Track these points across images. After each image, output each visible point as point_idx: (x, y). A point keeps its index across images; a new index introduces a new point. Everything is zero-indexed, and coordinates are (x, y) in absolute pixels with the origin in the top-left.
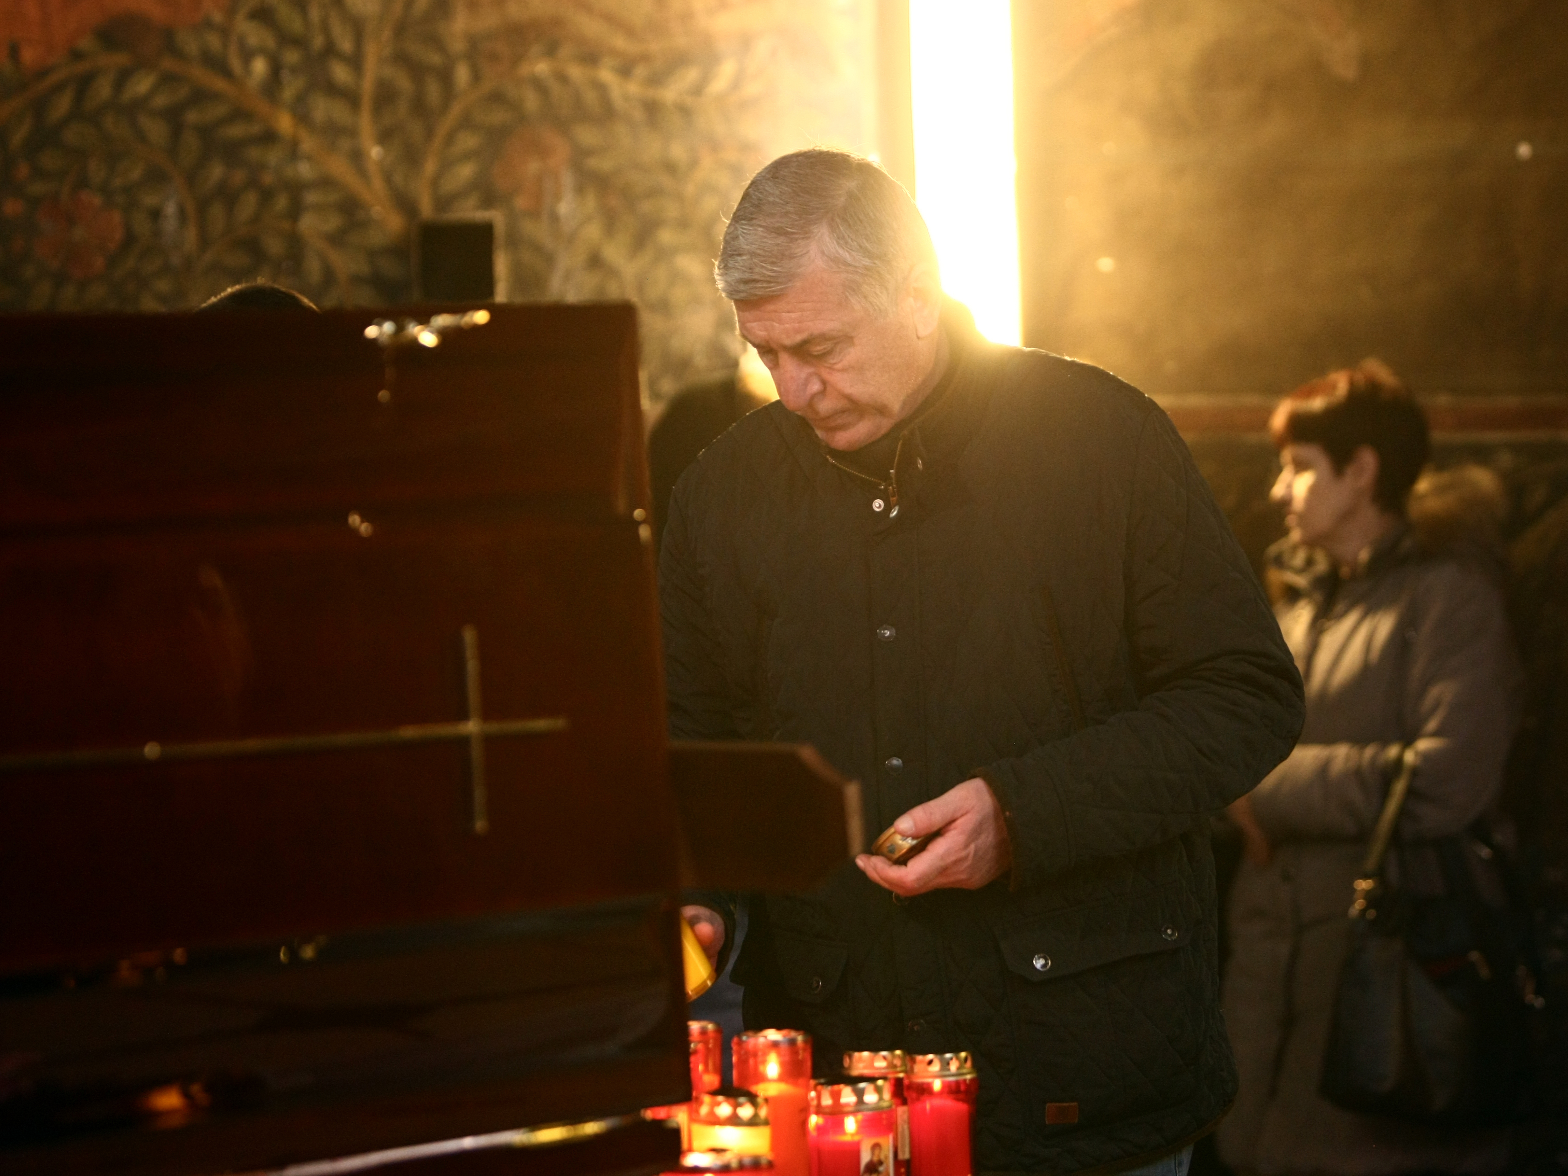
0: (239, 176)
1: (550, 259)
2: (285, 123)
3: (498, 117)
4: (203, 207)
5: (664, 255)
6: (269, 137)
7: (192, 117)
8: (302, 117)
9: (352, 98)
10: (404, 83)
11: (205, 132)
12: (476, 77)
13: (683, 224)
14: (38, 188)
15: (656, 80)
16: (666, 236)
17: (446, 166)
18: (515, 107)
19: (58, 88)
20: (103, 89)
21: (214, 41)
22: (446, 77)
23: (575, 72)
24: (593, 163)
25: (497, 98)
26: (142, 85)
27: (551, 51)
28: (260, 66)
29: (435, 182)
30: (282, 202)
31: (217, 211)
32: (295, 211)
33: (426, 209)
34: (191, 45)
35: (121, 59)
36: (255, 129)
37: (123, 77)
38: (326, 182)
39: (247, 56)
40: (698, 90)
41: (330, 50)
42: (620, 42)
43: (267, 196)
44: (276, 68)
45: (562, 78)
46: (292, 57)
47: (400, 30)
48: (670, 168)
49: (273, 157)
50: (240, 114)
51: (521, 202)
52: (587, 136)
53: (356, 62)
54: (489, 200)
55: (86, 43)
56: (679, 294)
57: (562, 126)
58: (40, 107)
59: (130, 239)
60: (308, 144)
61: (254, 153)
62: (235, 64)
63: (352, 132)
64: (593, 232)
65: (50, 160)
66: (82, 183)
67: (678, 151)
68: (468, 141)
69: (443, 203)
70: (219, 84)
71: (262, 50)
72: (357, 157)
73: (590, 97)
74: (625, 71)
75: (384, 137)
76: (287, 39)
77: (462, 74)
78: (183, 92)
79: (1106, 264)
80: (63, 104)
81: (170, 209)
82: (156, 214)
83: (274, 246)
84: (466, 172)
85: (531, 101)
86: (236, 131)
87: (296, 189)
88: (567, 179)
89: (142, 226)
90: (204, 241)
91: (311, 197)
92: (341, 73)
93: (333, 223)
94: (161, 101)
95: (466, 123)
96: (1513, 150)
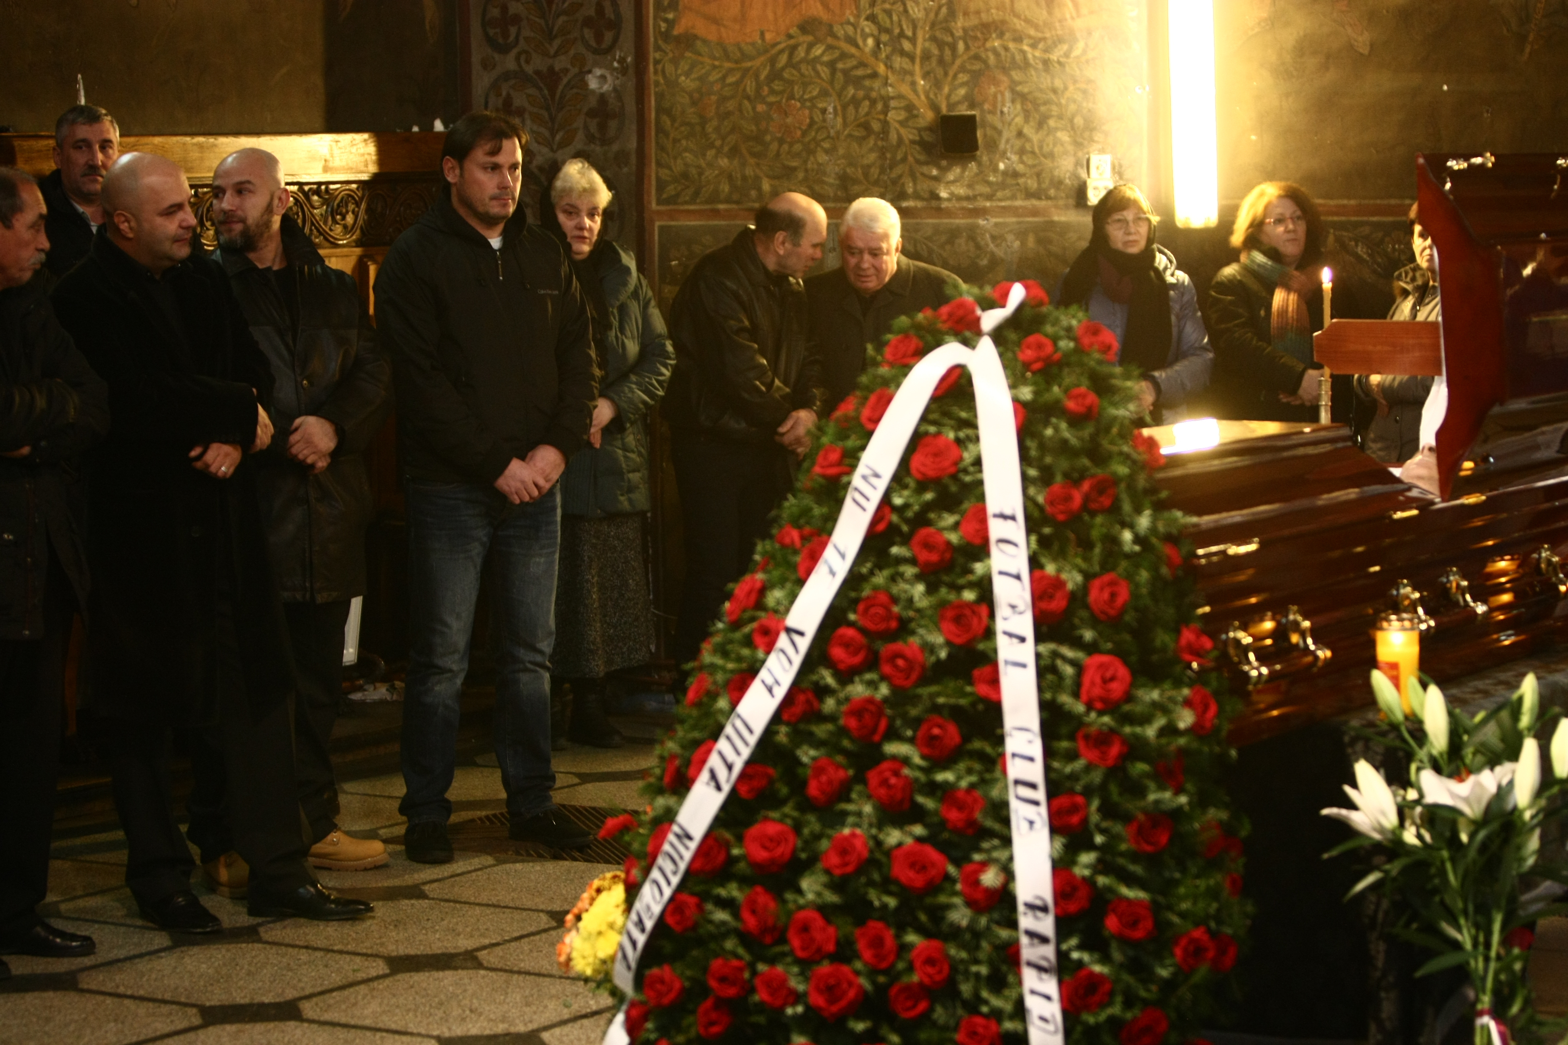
0: (861, 93)
1: (1000, 133)
2: (881, 69)
3: (977, 66)
4: (844, 107)
5: (1051, 131)
6: (874, 75)
7: (840, 66)
8: (889, 67)
9: (911, 58)
10: (935, 51)
11: (846, 72)
12: (967, 48)
13: (1060, 117)
14: (772, 99)
15: (1046, 50)
16: (1052, 123)
17: (953, 90)
18: (985, 62)
19: (782, 51)
20: (801, 53)
21: (850, 30)
22: (953, 48)
23: (1011, 45)
24: (1019, 88)
25: (977, 57)
26: (818, 51)
27: (1001, 35)
28: (870, 42)
29: (948, 97)
30: (880, 106)
31: (851, 109)
32: (886, 110)
33: (944, 110)
34: (840, 32)
35: (810, 38)
36: (869, 71)
37: (811, 46)
38: (900, 97)
39: (865, 37)
40: (1067, 55)
41: (902, 34)
42: (1032, 32)
43: (873, 102)
44: (878, 43)
45: (1006, 49)
46: (885, 38)
47: (933, 25)
48: (1054, 91)
49: (877, 84)
50: (862, 64)
51: (986, 106)
52: (1016, 75)
53: (913, 40)
54: (972, 106)
55: (793, 31)
56: (1058, 150)
57: (1005, 70)
58: (773, 61)
59: (812, 123)
60: (892, 79)
61: (867, 83)
62: (860, 42)
63: (912, 74)
64: (1019, 120)
65: (777, 86)
66: (792, 97)
67: (1058, 83)
68: (963, 77)
69: (951, 106)
70: (853, 50)
71: (872, 35)
72: (913, 84)
73: (1018, 57)
74: (1034, 46)
75: (925, 76)
76: (882, 29)
77: (961, 46)
78: (837, 54)
79: (1253, 137)
80: (783, 59)
81: (830, 109)
82: (824, 111)
83: (876, 126)
84: (962, 92)
85: (992, 59)
86: (860, 72)
87: (886, 100)
88: (1008, 95)
89: (818, 117)
90: (845, 124)
91: (893, 104)
92: (907, 45)
93: (902, 115)
94: (825, 58)
95: (962, 69)
96: (1442, 87)
